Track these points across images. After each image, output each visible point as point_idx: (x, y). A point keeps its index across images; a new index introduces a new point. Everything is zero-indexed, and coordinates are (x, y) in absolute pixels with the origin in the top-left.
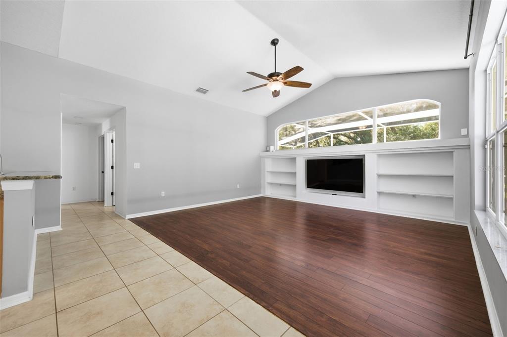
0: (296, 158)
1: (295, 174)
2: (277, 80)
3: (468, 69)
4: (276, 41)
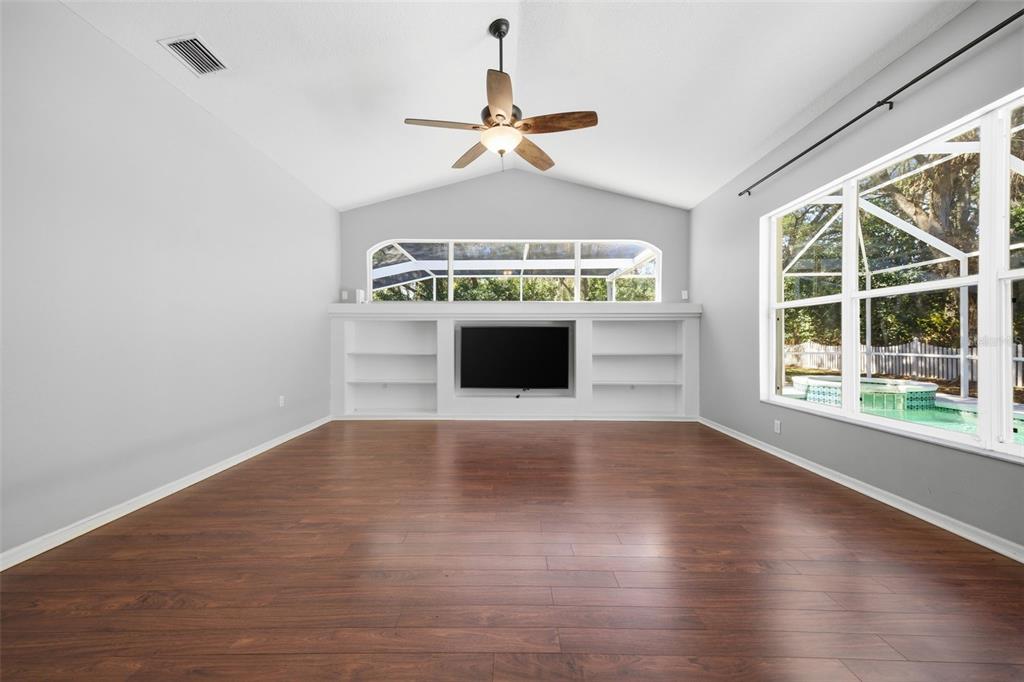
0: (435, 323)
1: (433, 358)
3: (688, 212)
4: (504, 27)
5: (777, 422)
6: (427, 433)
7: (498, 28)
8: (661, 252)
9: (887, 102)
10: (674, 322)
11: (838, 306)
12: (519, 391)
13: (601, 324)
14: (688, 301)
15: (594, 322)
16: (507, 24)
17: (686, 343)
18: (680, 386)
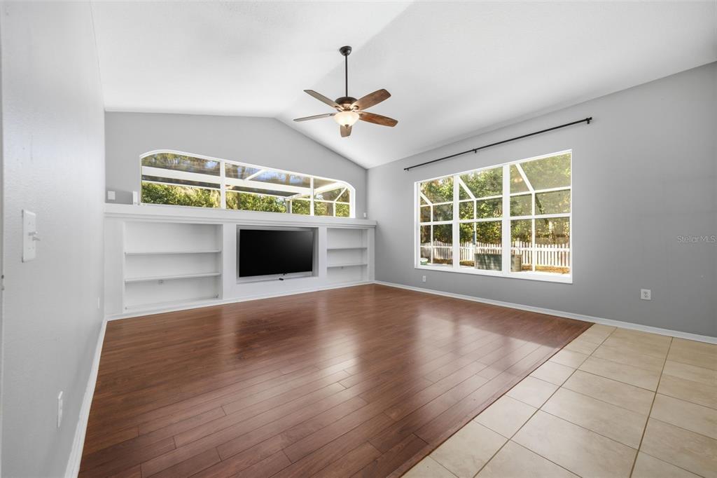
2: (349, 110)
3: (366, 170)
4: (349, 51)
5: (424, 277)
6: (212, 317)
7: (345, 51)
8: (354, 190)
9: (475, 150)
10: (362, 230)
11: (451, 225)
12: (281, 276)
13: (332, 230)
14: (366, 218)
15: (328, 229)
16: (351, 50)
17: (369, 242)
18: (366, 265)
